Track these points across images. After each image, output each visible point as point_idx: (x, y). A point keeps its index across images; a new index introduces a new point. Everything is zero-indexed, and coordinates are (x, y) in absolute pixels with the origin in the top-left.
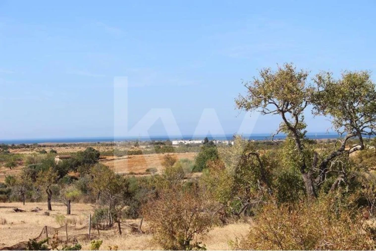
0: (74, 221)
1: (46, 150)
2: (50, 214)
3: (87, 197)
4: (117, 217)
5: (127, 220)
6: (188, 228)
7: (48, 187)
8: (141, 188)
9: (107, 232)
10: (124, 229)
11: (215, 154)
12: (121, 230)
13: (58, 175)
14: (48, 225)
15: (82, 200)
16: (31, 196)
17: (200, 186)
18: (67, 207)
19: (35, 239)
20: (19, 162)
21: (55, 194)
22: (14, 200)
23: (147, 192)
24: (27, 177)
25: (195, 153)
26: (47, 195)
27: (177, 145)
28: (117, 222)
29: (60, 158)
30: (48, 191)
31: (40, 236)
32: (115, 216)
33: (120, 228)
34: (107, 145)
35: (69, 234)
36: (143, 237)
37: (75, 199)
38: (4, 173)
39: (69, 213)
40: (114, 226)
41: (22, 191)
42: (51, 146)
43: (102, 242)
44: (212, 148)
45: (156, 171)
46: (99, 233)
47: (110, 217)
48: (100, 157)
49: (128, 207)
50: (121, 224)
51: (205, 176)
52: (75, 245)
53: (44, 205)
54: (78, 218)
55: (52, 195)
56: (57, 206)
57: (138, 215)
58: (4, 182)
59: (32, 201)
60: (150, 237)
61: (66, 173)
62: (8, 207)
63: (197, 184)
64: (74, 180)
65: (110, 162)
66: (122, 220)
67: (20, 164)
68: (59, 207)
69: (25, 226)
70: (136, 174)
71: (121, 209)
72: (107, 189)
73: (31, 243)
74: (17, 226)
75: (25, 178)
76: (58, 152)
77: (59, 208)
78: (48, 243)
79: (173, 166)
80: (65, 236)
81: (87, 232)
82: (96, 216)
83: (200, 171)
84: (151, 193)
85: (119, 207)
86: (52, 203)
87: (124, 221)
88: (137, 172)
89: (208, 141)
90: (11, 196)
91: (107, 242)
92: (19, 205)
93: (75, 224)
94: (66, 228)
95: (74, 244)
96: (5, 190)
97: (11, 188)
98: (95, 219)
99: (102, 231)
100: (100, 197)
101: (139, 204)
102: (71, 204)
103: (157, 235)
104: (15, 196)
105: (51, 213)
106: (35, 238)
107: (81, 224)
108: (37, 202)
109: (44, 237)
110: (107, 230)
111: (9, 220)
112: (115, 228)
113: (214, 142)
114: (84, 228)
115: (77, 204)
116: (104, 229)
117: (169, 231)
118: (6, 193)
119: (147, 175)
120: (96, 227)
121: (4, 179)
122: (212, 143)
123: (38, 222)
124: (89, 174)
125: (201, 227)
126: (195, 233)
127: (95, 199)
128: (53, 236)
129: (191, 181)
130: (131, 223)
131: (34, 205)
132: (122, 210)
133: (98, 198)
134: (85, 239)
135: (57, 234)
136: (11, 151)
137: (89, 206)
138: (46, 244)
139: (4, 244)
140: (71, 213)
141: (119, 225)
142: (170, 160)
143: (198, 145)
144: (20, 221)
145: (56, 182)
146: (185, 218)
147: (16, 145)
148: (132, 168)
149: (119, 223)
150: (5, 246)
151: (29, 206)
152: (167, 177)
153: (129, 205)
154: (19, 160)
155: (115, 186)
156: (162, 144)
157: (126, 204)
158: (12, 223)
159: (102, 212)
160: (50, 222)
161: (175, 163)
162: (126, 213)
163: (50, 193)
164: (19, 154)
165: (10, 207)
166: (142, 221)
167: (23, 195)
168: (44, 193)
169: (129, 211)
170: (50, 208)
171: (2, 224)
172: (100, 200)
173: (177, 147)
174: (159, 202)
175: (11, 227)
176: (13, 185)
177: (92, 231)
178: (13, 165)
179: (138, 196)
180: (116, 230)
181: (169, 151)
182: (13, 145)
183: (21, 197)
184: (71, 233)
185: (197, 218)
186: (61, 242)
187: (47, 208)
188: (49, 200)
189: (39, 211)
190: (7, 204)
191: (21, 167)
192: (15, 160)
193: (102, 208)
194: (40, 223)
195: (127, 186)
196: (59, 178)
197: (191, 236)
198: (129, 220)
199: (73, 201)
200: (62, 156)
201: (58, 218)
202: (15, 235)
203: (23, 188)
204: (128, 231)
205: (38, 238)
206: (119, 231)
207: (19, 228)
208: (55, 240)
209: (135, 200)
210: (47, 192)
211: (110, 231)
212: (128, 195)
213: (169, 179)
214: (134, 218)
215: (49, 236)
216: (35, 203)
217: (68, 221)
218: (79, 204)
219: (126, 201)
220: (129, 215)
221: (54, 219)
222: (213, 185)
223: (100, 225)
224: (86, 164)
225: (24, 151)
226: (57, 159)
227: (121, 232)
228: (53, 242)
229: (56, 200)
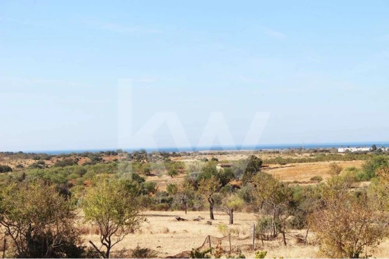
0: (237, 231)
1: (208, 158)
2: (213, 223)
3: (250, 206)
4: (281, 227)
5: (292, 231)
6: (358, 239)
7: (210, 195)
8: (305, 197)
9: (271, 242)
10: (288, 240)
11: (384, 162)
12: (286, 241)
13: (220, 184)
14: (212, 234)
15: (244, 210)
16: (193, 204)
17: (368, 195)
18: (229, 217)
19: (198, 249)
20: (180, 170)
21: (217, 203)
22: (176, 209)
23: (312, 202)
24: (189, 185)
25: (363, 161)
26: (209, 204)
27: (343, 153)
28: (282, 232)
29: (222, 166)
30: (210, 200)
31: (203, 246)
32: (280, 227)
33: (285, 239)
34: (270, 153)
35: (233, 244)
36: (308, 249)
37: (237, 208)
38: (166, 181)
39: (232, 222)
40: (279, 236)
41: (183, 200)
42: (212, 154)
43: (266, 252)
44: (380, 156)
45: (322, 180)
46: (263, 243)
47: (274, 227)
48: (263, 165)
49: (292, 216)
50: (286, 235)
51: (374, 185)
52: (238, 255)
53: (206, 214)
54: (241, 228)
55: (215, 204)
56: (219, 216)
57: (303, 226)
58: (165, 190)
59: (194, 210)
60: (316, 249)
61: (228, 182)
62: (170, 216)
63: (365, 194)
64: (236, 188)
65: (273, 170)
66: (287, 231)
67: (182, 172)
68: (222, 216)
69: (188, 235)
70: (300, 183)
71: (285, 219)
72: (271, 198)
73: (194, 252)
74: (180, 235)
75: (187, 187)
76: (220, 160)
77: (222, 217)
78: (211, 253)
79: (339, 175)
80: (228, 246)
81: (250, 242)
82: (260, 226)
83: (368, 180)
84: (316, 204)
85: (284, 217)
86: (214, 212)
87: (288, 231)
88: (301, 181)
89: (376, 149)
90: (173, 205)
91: (272, 252)
92: (181, 214)
93: (238, 233)
94: (230, 238)
95: (237, 254)
96: (167, 198)
97: (173, 196)
98: (259, 229)
99: (267, 242)
100: (263, 206)
101: (305, 214)
102: (234, 213)
103: (324, 246)
104: (177, 205)
105: (213, 222)
106: (198, 247)
107: (244, 234)
108: (199, 210)
109: (207, 247)
110: (271, 240)
111: (171, 229)
112: (280, 238)
113: (383, 149)
114: (248, 238)
115: (239, 213)
116: (268, 240)
117: (337, 243)
118: (168, 202)
119: (312, 184)
120: (260, 237)
121: (166, 187)
122: (380, 151)
123: (200, 231)
124: (251, 182)
125: (371, 239)
126: (365, 246)
127: (258, 209)
128: (216, 246)
129: (358, 190)
130: (297, 234)
131: (196, 214)
132: (286, 220)
133: (261, 208)
134: (248, 249)
135: (221, 244)
136: (172, 159)
137: (252, 215)
138: (209, 254)
139: (167, 253)
140: (234, 222)
141: (284, 236)
142: (336, 169)
143: (366, 153)
144: (182, 230)
145: (217, 191)
146: (353, 229)
147: (177, 153)
148: (296, 177)
149: (284, 233)
150: (168, 255)
151: (191, 215)
152: (334, 186)
153: (293, 215)
154: (181, 168)
155: (279, 196)
156: (327, 151)
157: (290, 214)
158: (175, 232)
159: (266, 221)
160: (213, 231)
161: (341, 172)
162: (291, 223)
163: (212, 202)
164: (180, 162)
165: (172, 216)
166: (308, 231)
167: (185, 203)
168: (205, 201)
169: (294, 221)
170: (212, 218)
171: (165, 233)
172: (263, 209)
173: (343, 154)
174: (325, 211)
175: (174, 236)
176: (175, 194)
177: (255, 242)
178: (173, 173)
179: (304, 205)
180: (281, 240)
181: (335, 159)
182: (174, 153)
183: (183, 205)
184: (234, 243)
185: (367, 230)
186: (225, 252)
187: (209, 217)
188: (211, 209)
189: (201, 220)
190: (169, 213)
191: (181, 175)
192: (176, 168)
193: (266, 218)
194: (202, 232)
195: (291, 195)
196: (221, 187)
197: (360, 248)
198: (294, 231)
199: (235, 210)
200: (224, 164)
201: (221, 227)
202: (177, 244)
203: (185, 197)
204: (293, 242)
205: (201, 248)
206: (283, 242)
207: (182, 238)
208: (218, 250)
209: (300, 210)
210: (209, 201)
211: (274, 242)
212: (293, 204)
213: (336, 189)
214: (298, 229)
215: (213, 246)
216: (197, 212)
217: (231, 231)
218: (242, 214)
219: (290, 211)
220: (294, 225)
221: (216, 229)
222: (384, 194)
223: (264, 236)
224: (248, 173)
225: (186, 159)
226: (218, 168)
227: (285, 243)
228: (217, 252)
229: (218, 209)
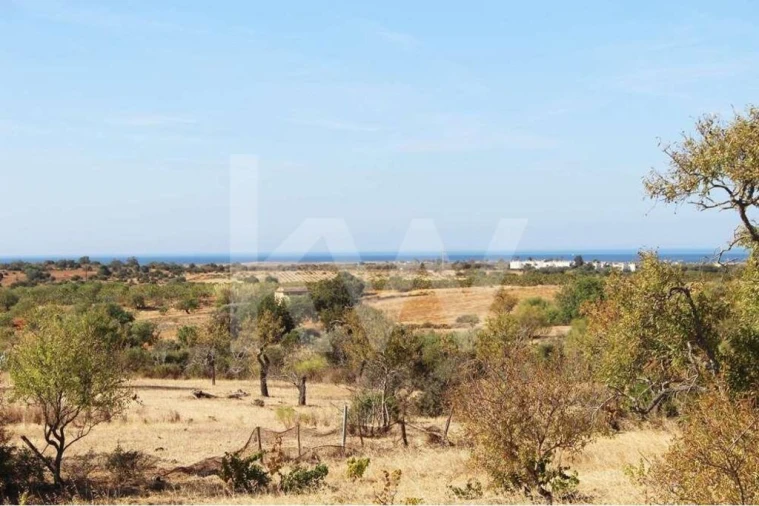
0: (313, 418)
1: (258, 277)
2: (265, 404)
3: (339, 371)
4: (397, 412)
5: (420, 420)
6: (544, 437)
7: (262, 350)
8: (446, 354)
9: (378, 441)
10: (411, 436)
11: (598, 289)
12: (408, 438)
13: (282, 326)
14: (263, 425)
15: (327, 378)
16: (227, 366)
17: (566, 351)
18: (297, 391)
19: (236, 454)
20: (205, 300)
21: (275, 364)
22: (194, 375)
23: (459, 364)
24: (220, 329)
25: (557, 287)
26: (258, 366)
27: (520, 270)
28: (399, 422)
29: (286, 293)
30: (262, 357)
31: (246, 447)
32: (395, 411)
33: (404, 435)
34: (378, 268)
35: (304, 444)
36: (450, 454)
37: (313, 375)
38: (176, 320)
39: (303, 403)
40: (393, 430)
41: (209, 358)
42: (266, 269)
43: (369, 461)
44: (590, 277)
45: (477, 322)
46: (363, 443)
47: (384, 411)
48: (365, 291)
49: (420, 392)
50: (406, 427)
51: (577, 332)
52: (315, 466)
53: (253, 386)
54: (319, 412)
55: (270, 366)
56: (278, 389)
57: (441, 410)
58: (174, 338)
59: (230, 377)
60: (464, 455)
61: (298, 323)
62: (183, 389)
63: (561, 350)
64: (312, 336)
65: (387, 302)
66: (409, 419)
67: (206, 304)
68: (284, 390)
69: (217, 425)
70: (436, 327)
71: (406, 396)
72: (380, 356)
73: (229, 459)
74: (201, 426)
75: (217, 332)
76: (282, 280)
77: (283, 393)
78: (262, 460)
79: (511, 313)
80: (294, 448)
81: (339, 440)
82: (357, 410)
83: (565, 323)
84: (466, 368)
85: (403, 392)
86: (269, 382)
87: (412, 420)
88: (438, 324)
89: (582, 263)
90: (188, 367)
91: (379, 461)
92: (205, 384)
93: (315, 424)
94: (298, 432)
95: (312, 463)
96: (176, 354)
97: (188, 350)
98: (355, 415)
99: (369, 440)
100: (365, 370)
101: (444, 386)
102: (307, 384)
103: (480, 448)
104: (196, 367)
105: (267, 401)
106: (236, 450)
107: (327, 424)
108: (240, 379)
109: (253, 450)
110: (378, 437)
111: (185, 416)
112: (395, 434)
113: (595, 264)
114: (333, 432)
115: (318, 385)
116: (372, 436)
117: (505, 442)
118: (178, 361)
119: (459, 330)
120: (357, 431)
121: (175, 332)
122: (591, 267)
123: (241, 418)
124: (342, 324)
125: (569, 436)
126: (557, 449)
127: (355, 377)
128: (271, 447)
129: (547, 342)
130: (428, 426)
131: (234, 386)
132: (408, 399)
133: (361, 374)
134: (334, 455)
135: (280, 443)
136: (188, 277)
137: (342, 389)
138: (257, 463)
139: (175, 462)
140: (307, 402)
141: (403, 429)
142: (506, 301)
143: (562, 270)
144: (207, 415)
145: (276, 340)
146: (537, 416)
147: (199, 266)
148: (429, 315)
149: (403, 424)
150: (177, 465)
151: (223, 386)
152: (500, 334)
153: (422, 389)
154: (205, 295)
155: (395, 351)
156: (489, 267)
157: (417, 387)
158: (192, 420)
159: (369, 401)
160: (267, 419)
161: (516, 308)
162: (417, 404)
163: (264, 362)
164: (204, 284)
165: (187, 389)
166: (449, 421)
167: (212, 364)
168: (252, 361)
169: (423, 401)
170: (265, 393)
171: (172, 421)
172: (363, 377)
173: (520, 274)
174: (484, 382)
175: (190, 428)
176: (192, 345)
177: (348, 440)
178: (191, 306)
179: (443, 370)
180: (398, 438)
181: (504, 282)
182: (193, 266)
183: (208, 368)
184: (307, 442)
185: (561, 419)
186: (288, 459)
187: (258, 392)
188: (263, 375)
189: (243, 398)
190: (181, 382)
191: (206, 309)
192: (196, 295)
193: (369, 394)
194: (245, 420)
195: (419, 350)
196: (284, 333)
197: (548, 453)
198: (423, 419)
199: (311, 378)
200: (289, 289)
201: (282, 412)
202: (197, 444)
203: (213, 351)
204: (420, 440)
205: (242, 451)
206: (402, 441)
207: (205, 431)
208: (276, 455)
209: (435, 380)
210: (260, 361)
211: (384, 440)
212: (422, 369)
213: (505, 339)
214: (431, 415)
215: (265, 446)
216: (235, 382)
217: (300, 419)
218: (321, 385)
219: (415, 381)
220: (423, 408)
221: (273, 414)
222: (595, 351)
223: (366, 428)
224: (336, 306)
225: (215, 277)
226: (279, 296)
227: (406, 443)
228: (273, 459)
229: (278, 376)
